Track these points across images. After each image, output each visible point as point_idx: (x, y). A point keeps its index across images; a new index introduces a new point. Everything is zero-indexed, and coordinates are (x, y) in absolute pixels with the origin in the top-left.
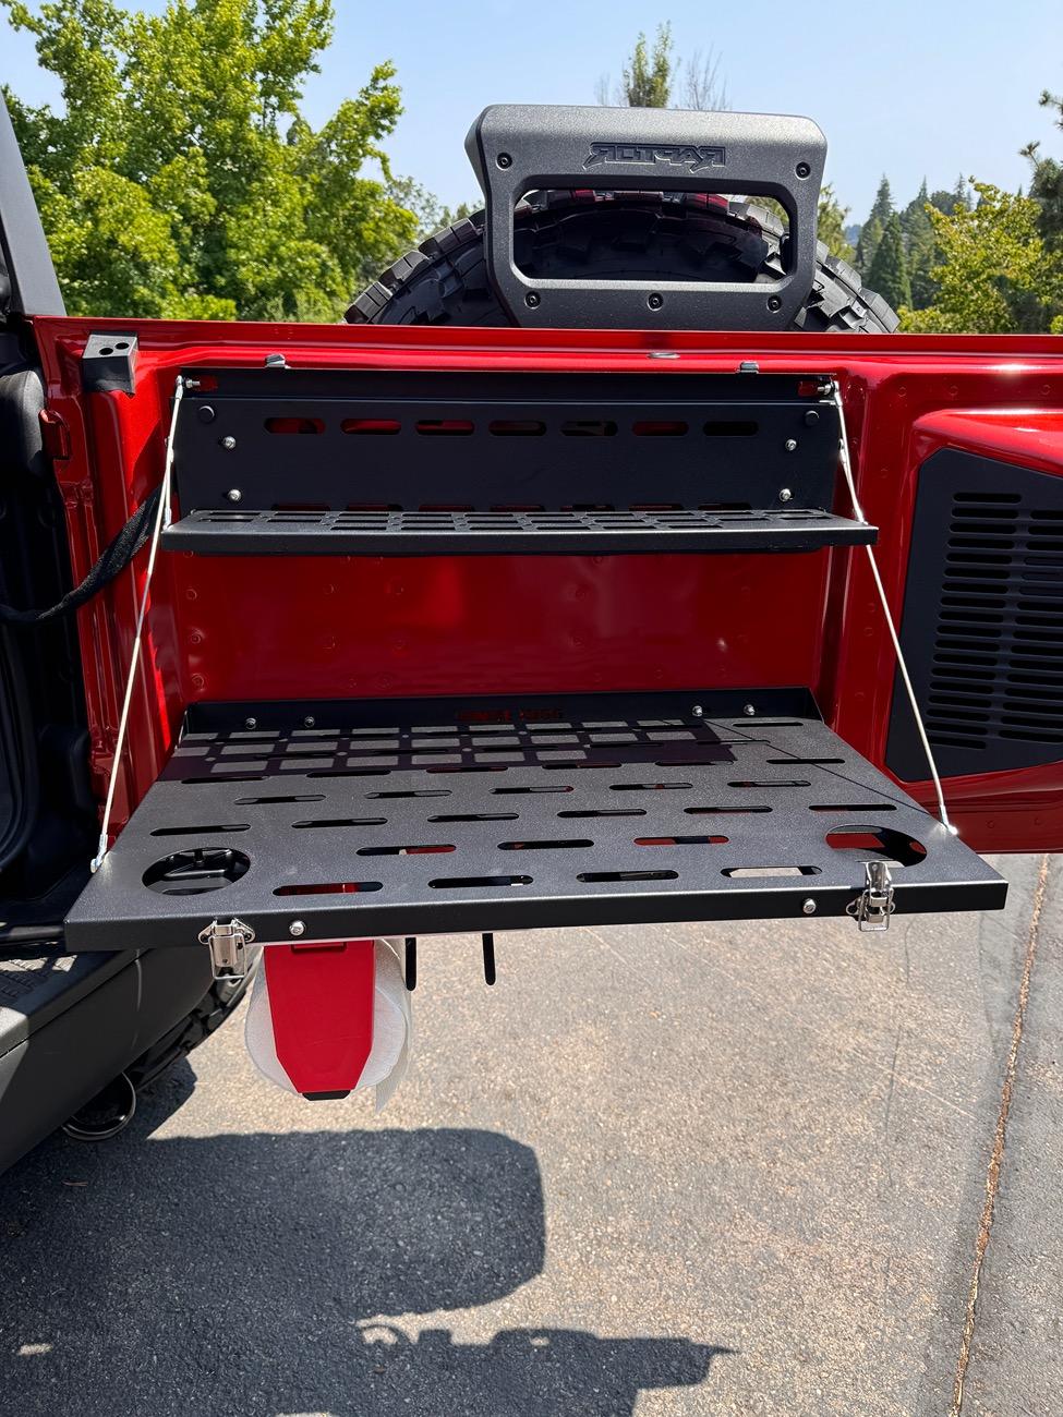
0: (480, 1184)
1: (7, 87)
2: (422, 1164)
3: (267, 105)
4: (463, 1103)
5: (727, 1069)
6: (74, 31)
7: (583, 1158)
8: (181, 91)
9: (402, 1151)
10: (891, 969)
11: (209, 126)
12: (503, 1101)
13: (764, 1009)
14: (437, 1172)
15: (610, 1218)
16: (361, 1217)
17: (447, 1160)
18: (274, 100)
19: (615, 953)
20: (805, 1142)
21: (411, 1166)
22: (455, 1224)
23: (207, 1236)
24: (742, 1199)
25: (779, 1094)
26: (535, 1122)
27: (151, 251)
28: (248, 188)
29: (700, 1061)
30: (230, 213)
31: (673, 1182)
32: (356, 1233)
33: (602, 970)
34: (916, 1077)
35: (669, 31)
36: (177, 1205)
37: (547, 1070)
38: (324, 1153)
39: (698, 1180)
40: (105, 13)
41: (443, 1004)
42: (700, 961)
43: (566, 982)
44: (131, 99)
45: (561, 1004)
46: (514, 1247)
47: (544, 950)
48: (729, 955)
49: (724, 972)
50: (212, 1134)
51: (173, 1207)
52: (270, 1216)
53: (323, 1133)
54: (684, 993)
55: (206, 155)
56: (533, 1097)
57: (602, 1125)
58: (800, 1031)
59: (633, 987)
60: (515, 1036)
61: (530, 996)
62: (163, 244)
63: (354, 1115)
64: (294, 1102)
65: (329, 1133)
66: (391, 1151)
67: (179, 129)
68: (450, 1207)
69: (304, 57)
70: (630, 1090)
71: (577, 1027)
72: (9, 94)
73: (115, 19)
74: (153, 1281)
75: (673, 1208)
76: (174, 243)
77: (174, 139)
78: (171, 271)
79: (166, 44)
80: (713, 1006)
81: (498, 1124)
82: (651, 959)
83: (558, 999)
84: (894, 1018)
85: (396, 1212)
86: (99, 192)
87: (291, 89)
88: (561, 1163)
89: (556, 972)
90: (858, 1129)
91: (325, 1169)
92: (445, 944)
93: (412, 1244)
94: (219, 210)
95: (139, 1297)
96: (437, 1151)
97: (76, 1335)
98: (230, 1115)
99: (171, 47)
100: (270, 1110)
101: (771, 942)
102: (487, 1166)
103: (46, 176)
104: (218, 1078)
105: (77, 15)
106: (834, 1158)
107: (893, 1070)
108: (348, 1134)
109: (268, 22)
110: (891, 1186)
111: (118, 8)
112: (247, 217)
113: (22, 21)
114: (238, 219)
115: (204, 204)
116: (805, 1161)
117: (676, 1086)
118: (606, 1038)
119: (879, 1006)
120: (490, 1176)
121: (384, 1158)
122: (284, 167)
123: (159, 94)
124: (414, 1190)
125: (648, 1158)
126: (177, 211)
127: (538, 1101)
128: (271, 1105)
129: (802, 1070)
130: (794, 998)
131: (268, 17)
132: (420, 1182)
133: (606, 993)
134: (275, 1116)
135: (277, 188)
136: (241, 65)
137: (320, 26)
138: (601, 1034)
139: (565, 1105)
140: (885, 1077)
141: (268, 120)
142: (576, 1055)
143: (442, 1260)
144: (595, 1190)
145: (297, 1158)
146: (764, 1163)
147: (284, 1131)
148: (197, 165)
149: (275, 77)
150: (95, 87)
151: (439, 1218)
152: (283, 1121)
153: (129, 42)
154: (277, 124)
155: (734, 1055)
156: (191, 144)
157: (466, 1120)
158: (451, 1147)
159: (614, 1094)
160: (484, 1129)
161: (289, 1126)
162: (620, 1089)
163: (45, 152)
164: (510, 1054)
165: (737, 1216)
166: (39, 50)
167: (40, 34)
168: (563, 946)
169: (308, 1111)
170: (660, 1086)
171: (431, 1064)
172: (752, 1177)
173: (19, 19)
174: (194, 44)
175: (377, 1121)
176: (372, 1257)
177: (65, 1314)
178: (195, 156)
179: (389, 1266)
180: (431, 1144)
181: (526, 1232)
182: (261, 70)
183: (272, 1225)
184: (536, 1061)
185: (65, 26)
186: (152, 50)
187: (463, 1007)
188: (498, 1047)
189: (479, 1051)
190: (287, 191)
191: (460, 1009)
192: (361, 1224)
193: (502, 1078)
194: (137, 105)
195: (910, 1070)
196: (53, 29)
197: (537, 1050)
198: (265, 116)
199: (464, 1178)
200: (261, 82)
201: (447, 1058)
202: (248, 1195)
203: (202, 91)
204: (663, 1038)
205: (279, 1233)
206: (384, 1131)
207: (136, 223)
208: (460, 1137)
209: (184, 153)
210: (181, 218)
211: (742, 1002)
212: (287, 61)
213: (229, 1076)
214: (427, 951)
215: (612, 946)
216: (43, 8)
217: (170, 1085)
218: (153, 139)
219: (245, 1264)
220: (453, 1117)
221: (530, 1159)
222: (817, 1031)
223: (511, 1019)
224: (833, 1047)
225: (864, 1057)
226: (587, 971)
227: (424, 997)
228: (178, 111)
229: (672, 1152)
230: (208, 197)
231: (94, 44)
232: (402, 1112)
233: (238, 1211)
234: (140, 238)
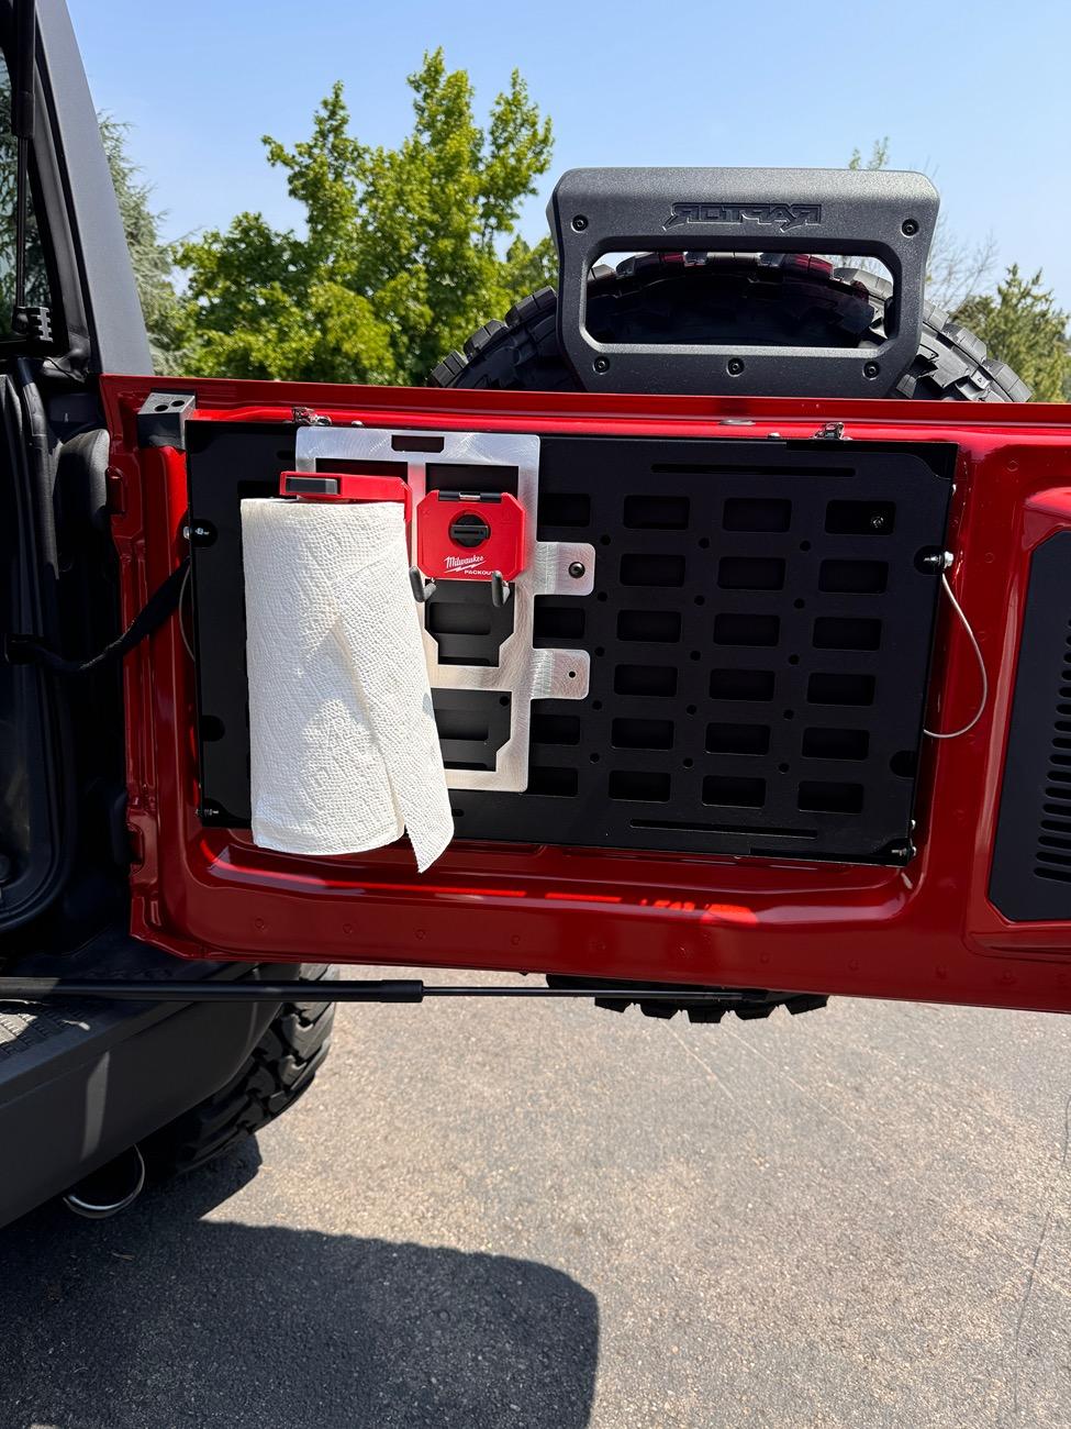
0: (531, 1326)
1: (260, 215)
2: (472, 1292)
3: (487, 226)
4: (528, 1230)
5: (832, 1236)
6: (322, 165)
7: (650, 1315)
8: (410, 215)
9: (453, 1274)
10: (1045, 1142)
11: (432, 245)
12: (572, 1235)
13: (884, 1171)
14: (487, 1305)
15: (670, 1392)
16: (397, 1342)
17: (499, 1293)
18: (493, 221)
19: (722, 1086)
20: (914, 1338)
21: (460, 1292)
22: (496, 1368)
23: (237, 1335)
24: (827, 1396)
25: (890, 1276)
26: (603, 1264)
27: (370, 358)
28: (463, 301)
29: (801, 1222)
30: (445, 324)
31: (749, 1362)
32: (389, 1359)
33: (705, 1104)
34: (1062, 1279)
35: (886, 146)
36: (215, 1296)
37: (626, 1208)
38: (373, 1263)
39: (779, 1364)
40: (350, 149)
41: (525, 1118)
42: (818, 1107)
43: (663, 1112)
44: (365, 223)
45: (653, 1135)
46: (556, 1407)
47: (643, 1073)
48: (853, 1104)
49: (844, 1123)
50: (264, 1224)
51: (211, 1297)
52: (304, 1324)
53: (376, 1240)
54: (794, 1141)
55: (427, 271)
56: (604, 1236)
57: (677, 1279)
58: (924, 1203)
59: (736, 1127)
60: (597, 1165)
61: (621, 1122)
62: (381, 351)
63: (411, 1226)
64: (353, 1201)
65: (382, 1242)
66: (442, 1272)
67: (406, 248)
68: (494, 1347)
69: (524, 181)
70: (716, 1244)
71: (668, 1164)
72: (261, 221)
73: (358, 153)
74: (174, 1376)
75: (745, 1392)
76: (391, 350)
77: (400, 257)
78: (387, 377)
79: (400, 174)
80: (826, 1160)
81: (562, 1260)
82: (762, 1098)
83: (651, 1129)
84: (1041, 1202)
85: (435, 1343)
86: (330, 304)
87: (509, 211)
88: (624, 1317)
89: (654, 1099)
90: (982, 1333)
91: (371, 1282)
92: (539, 1052)
93: (446, 1384)
94: (436, 320)
95: (156, 1390)
96: (491, 1280)
97: (87, 1421)
98: (286, 1206)
99: (405, 177)
100: (328, 1206)
101: (905, 1094)
102: (542, 1306)
103: (284, 291)
104: (283, 1163)
105: (326, 151)
106: (947, 1363)
107: (1035, 1266)
108: (401, 1246)
109: (493, 152)
110: (1015, 1411)
111: (362, 144)
112: (460, 327)
113: (279, 157)
114: (451, 329)
115: (422, 315)
116: (911, 1361)
117: (769, 1248)
118: (698, 1181)
119: (1024, 1185)
120: (544, 1319)
121: (433, 1279)
122: (498, 282)
123: (391, 218)
124: (459, 1321)
125: (724, 1326)
126: (397, 322)
127: (611, 1241)
128: (329, 1202)
129: (921, 1249)
130: (922, 1163)
131: (493, 148)
132: (467, 1313)
133: (706, 1130)
134: (331, 1214)
135: (489, 300)
136: (465, 190)
137: (541, 153)
138: (692, 1175)
139: (639, 1251)
140: (1023, 1273)
141: (486, 240)
142: (661, 1196)
143: (475, 1408)
144: (658, 1355)
145: (345, 1264)
146: (861, 1356)
147: (336, 1232)
148: (419, 280)
149: (496, 200)
150: (335, 213)
151: (480, 1358)
152: (338, 1221)
153: (368, 173)
154: (494, 243)
155: (843, 1220)
156: (415, 261)
157: (529, 1252)
158: (507, 1278)
159: (697, 1245)
160: (546, 1263)
161: (343, 1228)
162: (704, 1241)
163: (286, 270)
164: (588, 1183)
165: (820, 1416)
166: (290, 182)
167: (292, 168)
168: (664, 1070)
169: (366, 1214)
170: (751, 1243)
171: (501, 1182)
172: (845, 1371)
173: (277, 156)
174: (425, 173)
175: (434, 1236)
176: (401, 1390)
177: (81, 1396)
178: (417, 273)
179: (416, 1404)
180: (487, 1271)
181: (572, 1391)
182: (484, 195)
183: (304, 1336)
184: (615, 1195)
185: (315, 161)
186: (388, 181)
187: (546, 1124)
188: (576, 1174)
189: (555, 1175)
190: (498, 303)
191: (542, 1126)
192: (394, 1351)
193: (575, 1208)
194: (370, 228)
195: (1055, 1269)
196: (304, 164)
197: (618, 1184)
198: (483, 235)
199: (515, 1316)
200: (483, 205)
201: (520, 1178)
202: (287, 1297)
203: (428, 215)
204: (763, 1189)
205: (310, 1346)
206: (440, 1249)
207: (359, 333)
208: (518, 1268)
209: (408, 270)
210: (400, 328)
211: (860, 1159)
212: (507, 186)
213: (295, 1164)
214: (517, 1057)
215: (720, 1078)
216: (297, 146)
217: (235, 1165)
218: (382, 258)
219: (269, 1373)
220: (514, 1245)
221: (590, 1307)
222: (945, 1205)
223: (595, 1144)
224: (963, 1227)
225: (999, 1245)
226: (689, 1102)
227: (506, 1108)
228: (405, 233)
229: (753, 1324)
230: (426, 310)
231: (338, 176)
232: (462, 1230)
233: (274, 1313)
234: (362, 347)
